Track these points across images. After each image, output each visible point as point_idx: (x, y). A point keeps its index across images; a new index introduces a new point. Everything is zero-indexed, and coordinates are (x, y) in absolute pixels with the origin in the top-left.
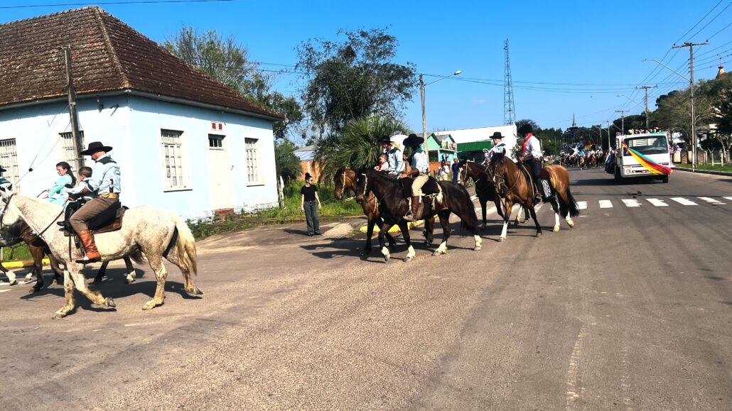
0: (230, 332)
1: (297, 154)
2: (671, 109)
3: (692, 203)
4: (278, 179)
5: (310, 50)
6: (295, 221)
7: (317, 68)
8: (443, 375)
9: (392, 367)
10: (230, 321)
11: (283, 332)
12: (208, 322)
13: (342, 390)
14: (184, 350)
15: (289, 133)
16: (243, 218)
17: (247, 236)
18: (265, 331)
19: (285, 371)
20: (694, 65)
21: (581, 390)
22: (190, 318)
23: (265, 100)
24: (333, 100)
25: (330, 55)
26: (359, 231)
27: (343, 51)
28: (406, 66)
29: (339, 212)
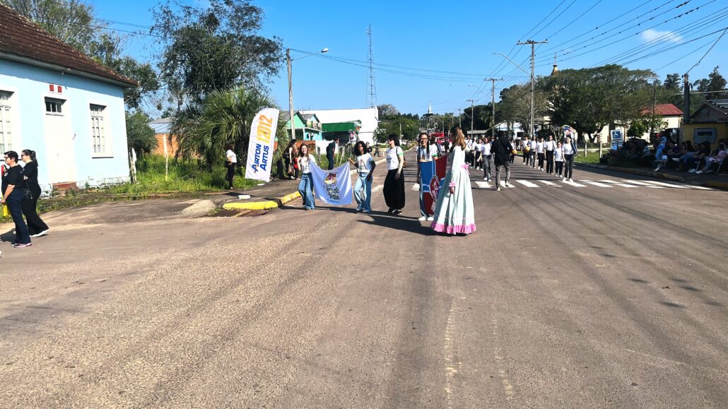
0: (71, 321)
1: (151, 126)
2: (514, 100)
4: (130, 151)
5: (168, 13)
6: (149, 197)
7: (176, 33)
8: (320, 357)
9: (263, 352)
10: (71, 308)
11: (137, 318)
12: (42, 310)
13: (209, 381)
14: (11, 344)
15: (143, 103)
16: (87, 193)
17: (92, 212)
18: (115, 317)
19: (139, 362)
21: (458, 365)
22: (19, 305)
23: (115, 65)
24: (193, 69)
25: (190, 21)
26: (222, 208)
27: (206, 18)
28: (273, 40)
29: (199, 188)
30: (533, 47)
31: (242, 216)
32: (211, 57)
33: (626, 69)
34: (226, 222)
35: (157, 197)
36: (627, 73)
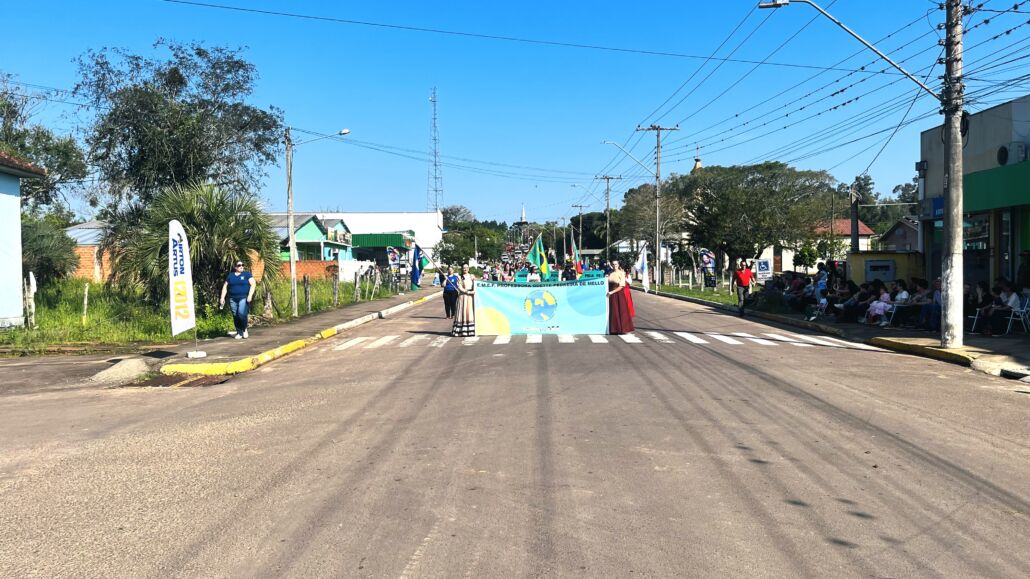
1: (71, 233)
3: (636, 340)
4: (26, 275)
5: (104, 65)
6: (49, 352)
7: (115, 94)
15: (61, 197)
20: (661, 155)
23: (17, 139)
24: (140, 151)
25: (139, 79)
26: (159, 373)
27: (165, 74)
28: (269, 112)
29: (134, 337)
30: (658, 136)
31: (184, 385)
32: (171, 133)
33: (792, 170)
34: (158, 394)
35: (60, 352)
36: (794, 175)
